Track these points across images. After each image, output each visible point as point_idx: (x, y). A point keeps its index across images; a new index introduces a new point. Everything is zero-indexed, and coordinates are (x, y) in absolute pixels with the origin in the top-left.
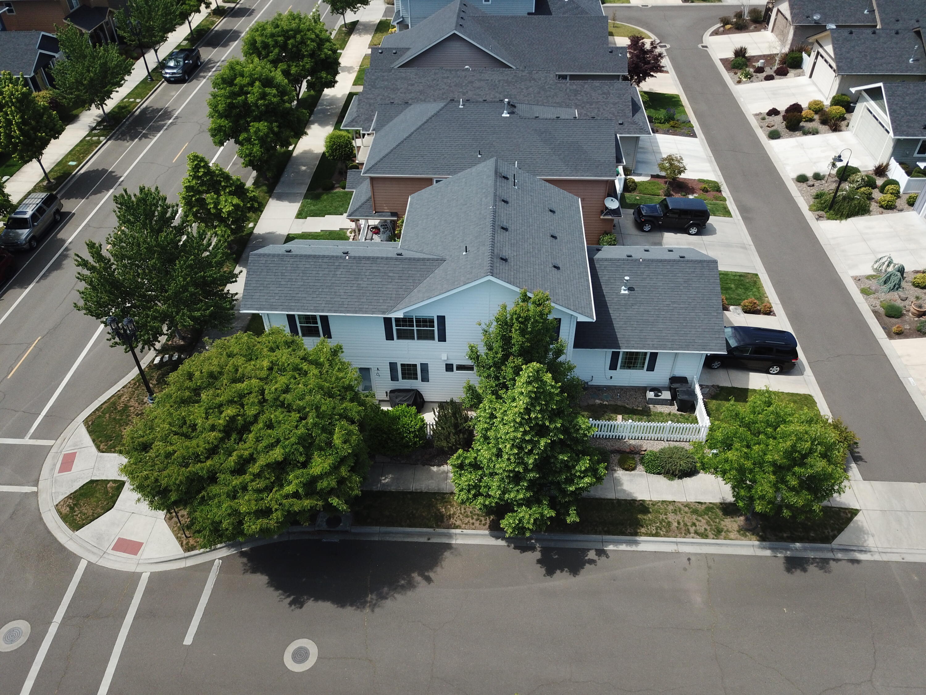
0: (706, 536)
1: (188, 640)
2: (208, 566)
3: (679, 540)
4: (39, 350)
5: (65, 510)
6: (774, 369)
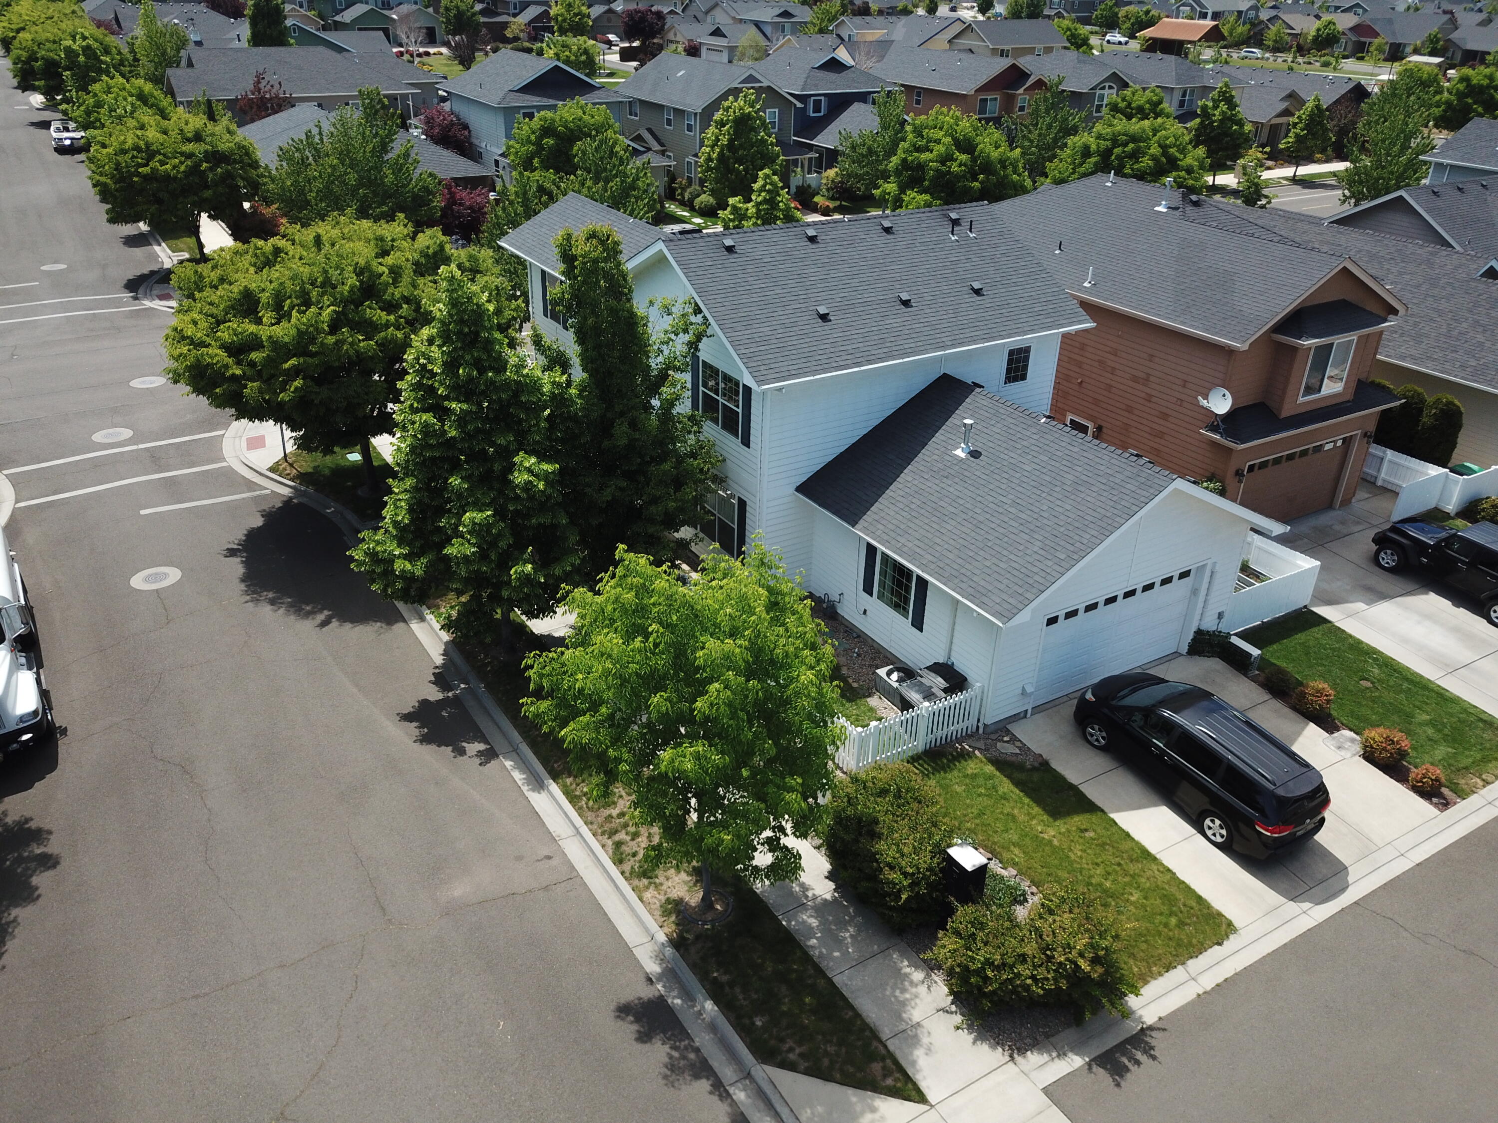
1: (143, 512)
2: (254, 488)
3: (585, 831)
6: (1214, 825)
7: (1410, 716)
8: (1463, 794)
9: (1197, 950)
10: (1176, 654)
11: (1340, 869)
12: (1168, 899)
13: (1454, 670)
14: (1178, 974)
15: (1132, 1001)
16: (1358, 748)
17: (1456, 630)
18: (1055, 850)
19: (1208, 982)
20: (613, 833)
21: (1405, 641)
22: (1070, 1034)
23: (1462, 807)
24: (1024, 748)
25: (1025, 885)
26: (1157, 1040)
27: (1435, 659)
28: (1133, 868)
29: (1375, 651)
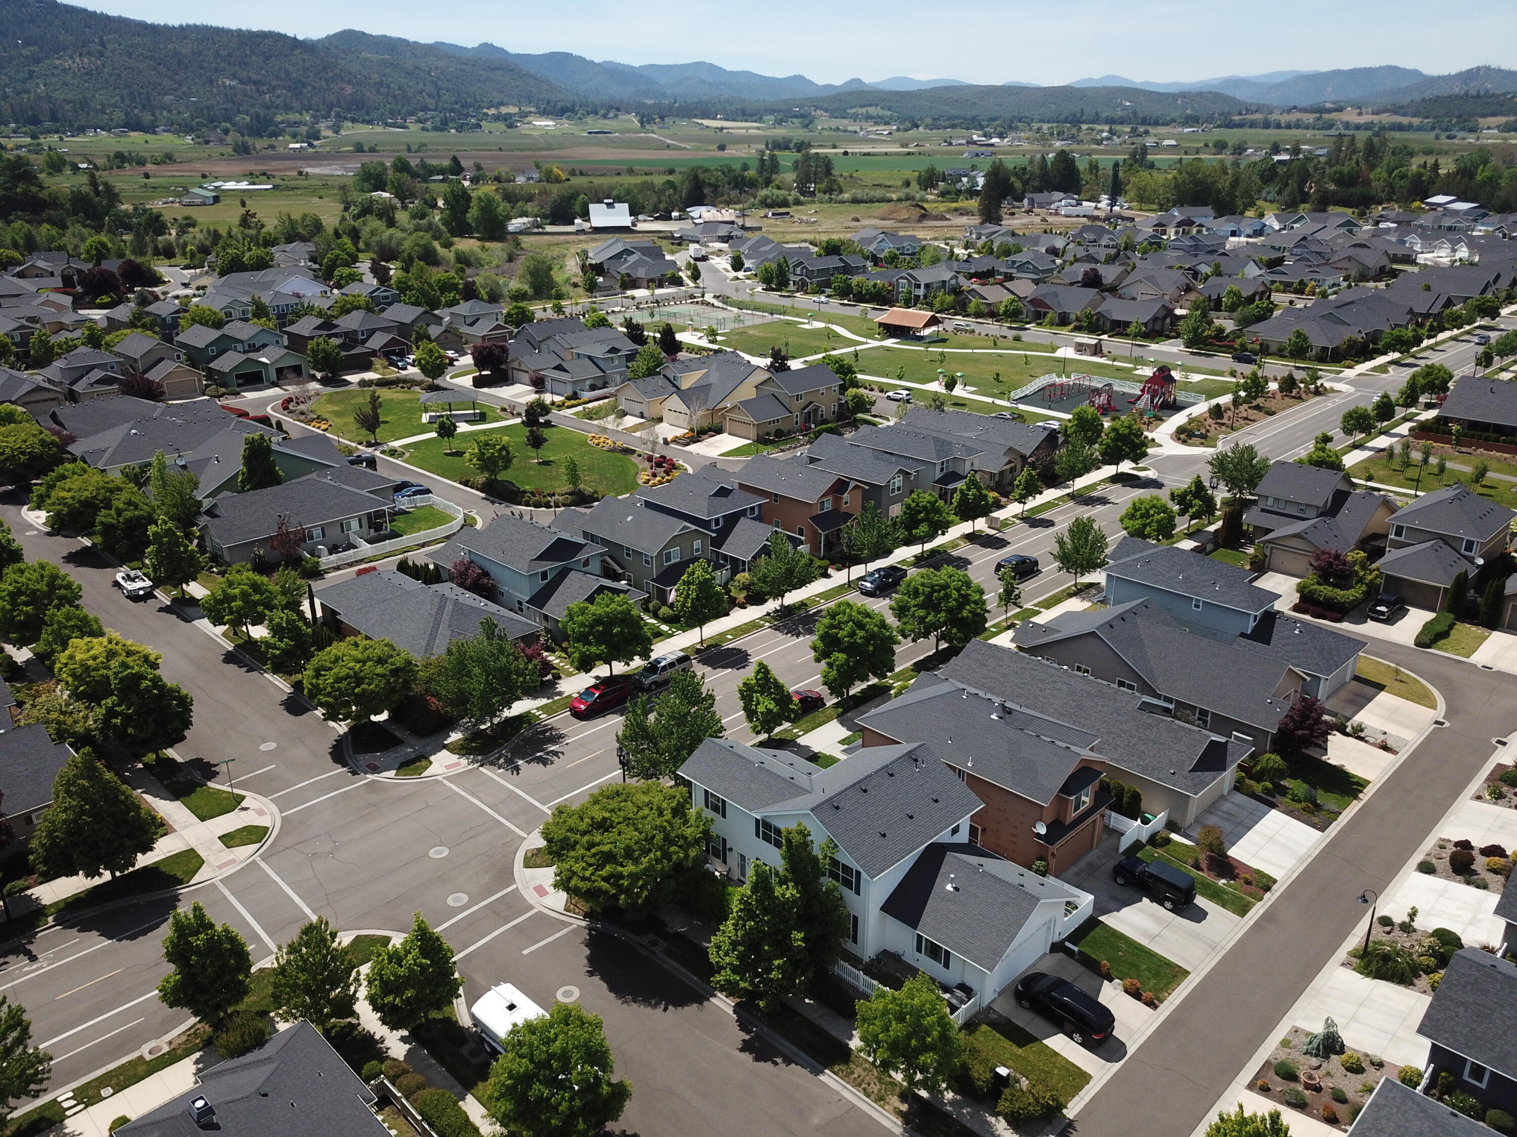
0: (868, 1096)
1: (525, 952)
2: (566, 924)
3: (847, 1086)
4: (596, 757)
5: (529, 855)
6: (1077, 1036)
7: (1138, 967)
8: (1161, 1002)
9: (1081, 1088)
10: (1045, 954)
11: (1123, 1045)
12: (1067, 1070)
13: (1153, 938)
14: (1077, 1098)
15: (1065, 1111)
16: (1121, 988)
17: (1153, 916)
18: (1024, 1058)
19: (1087, 1099)
20: (860, 1085)
21: (1133, 926)
22: (1049, 1127)
23: (1162, 1007)
24: (1000, 1015)
25: (1018, 1076)
26: (1076, 1124)
27: (1146, 934)
28: (1053, 1060)
29: (1122, 934)
